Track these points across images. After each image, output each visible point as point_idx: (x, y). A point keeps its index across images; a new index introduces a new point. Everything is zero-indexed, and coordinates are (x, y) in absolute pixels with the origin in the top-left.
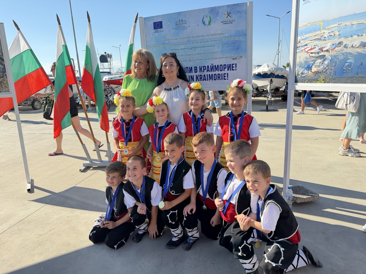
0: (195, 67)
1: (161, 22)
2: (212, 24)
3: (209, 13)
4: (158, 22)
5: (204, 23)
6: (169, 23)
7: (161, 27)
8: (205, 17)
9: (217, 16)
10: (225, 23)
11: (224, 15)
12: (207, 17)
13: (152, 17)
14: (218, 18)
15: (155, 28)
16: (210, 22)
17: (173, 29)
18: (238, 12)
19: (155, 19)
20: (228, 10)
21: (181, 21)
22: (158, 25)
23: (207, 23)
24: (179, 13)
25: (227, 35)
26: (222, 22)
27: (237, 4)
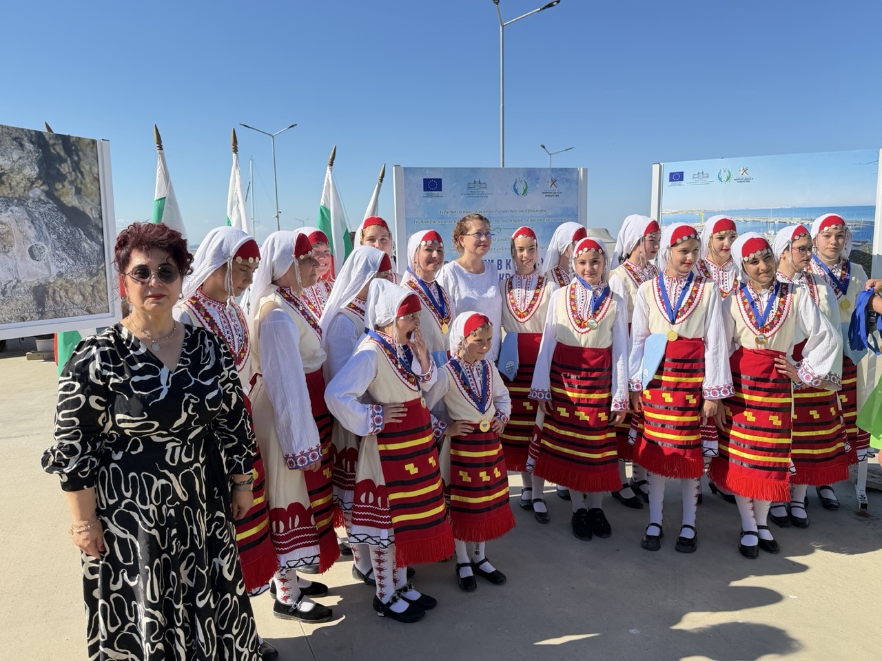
0: (498, 260)
1: (439, 181)
2: (529, 194)
3: (524, 176)
4: (434, 179)
5: (516, 191)
6: (455, 184)
7: (440, 189)
8: (518, 181)
9: (537, 183)
10: (547, 194)
11: (546, 183)
12: (521, 181)
13: (422, 168)
14: (538, 186)
15: (426, 189)
16: (525, 191)
17: (462, 194)
18: (567, 180)
19: (427, 172)
20: (553, 176)
21: (477, 184)
22: (432, 185)
23: (521, 191)
24: (474, 170)
25: (550, 213)
26: (543, 193)
27: (566, 169)
